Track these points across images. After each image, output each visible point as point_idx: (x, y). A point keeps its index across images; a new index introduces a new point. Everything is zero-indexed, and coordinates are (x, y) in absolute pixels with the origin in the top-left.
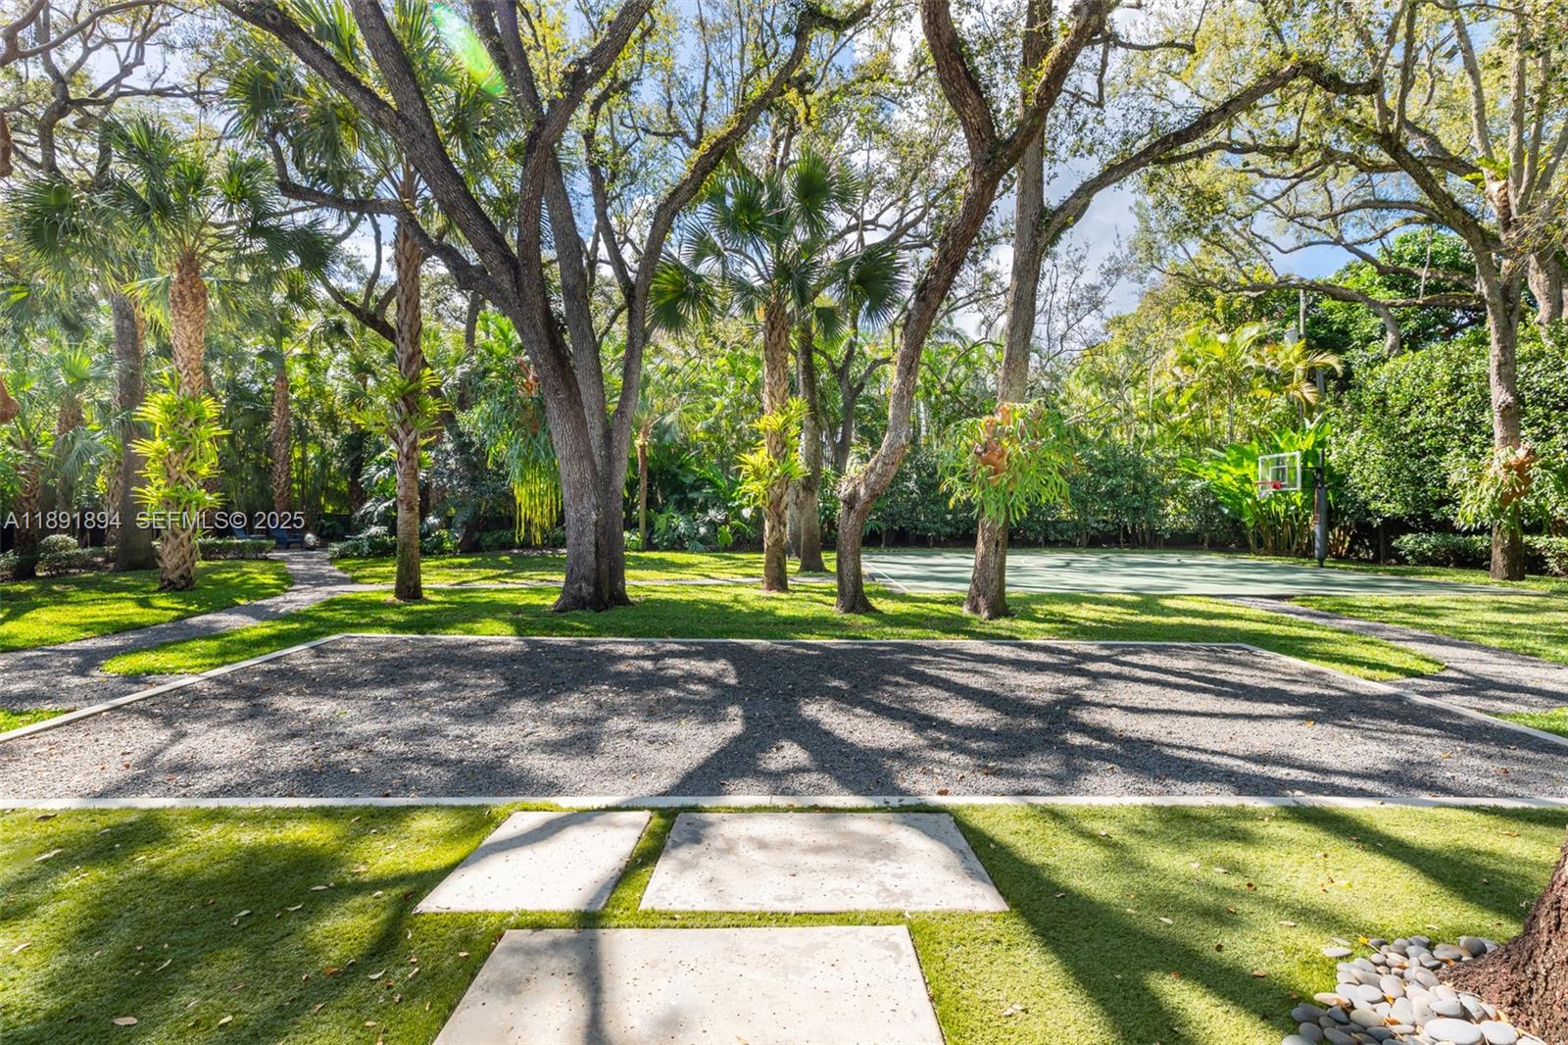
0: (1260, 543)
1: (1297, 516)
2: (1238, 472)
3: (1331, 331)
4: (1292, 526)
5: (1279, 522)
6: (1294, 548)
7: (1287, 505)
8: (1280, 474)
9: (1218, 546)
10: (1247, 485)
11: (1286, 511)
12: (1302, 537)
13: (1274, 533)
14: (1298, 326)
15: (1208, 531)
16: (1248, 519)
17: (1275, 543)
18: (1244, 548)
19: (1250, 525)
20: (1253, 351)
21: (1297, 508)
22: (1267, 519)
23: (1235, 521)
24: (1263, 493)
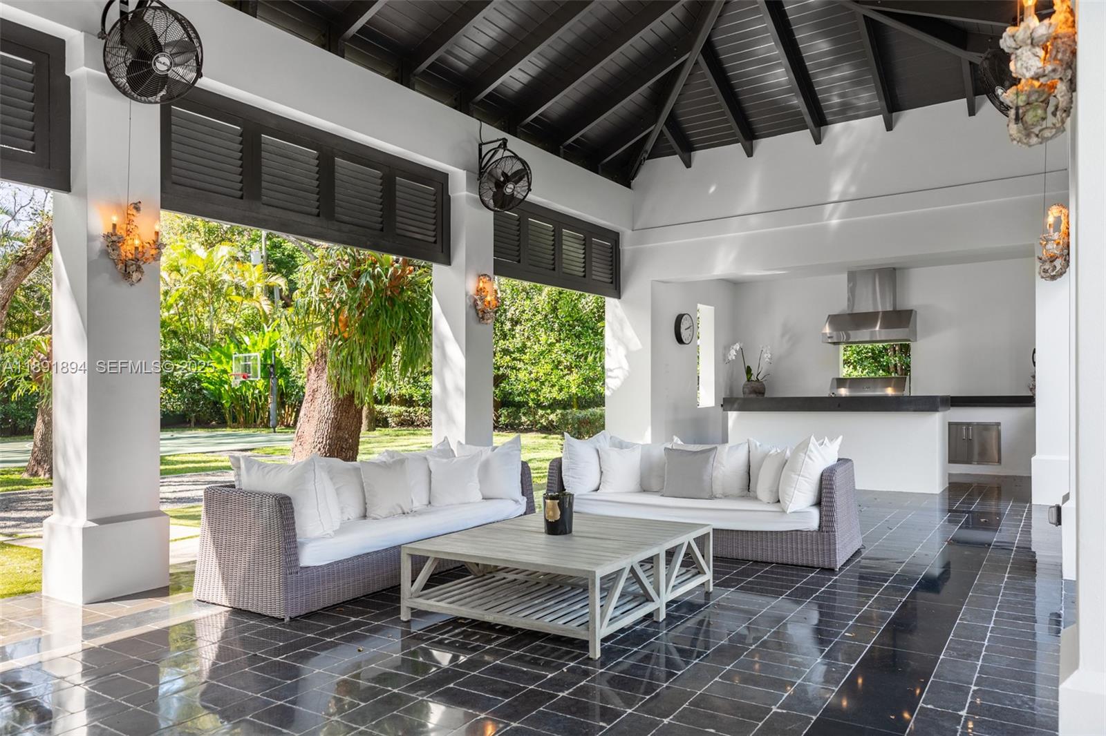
0: (235, 419)
1: (260, 397)
2: (219, 367)
3: (283, 254)
4: (257, 404)
5: (248, 402)
6: (259, 421)
7: (254, 390)
8: (246, 368)
9: (202, 423)
10: (225, 376)
11: (253, 394)
12: (264, 413)
13: (245, 411)
14: (261, 248)
15: (194, 411)
16: (226, 402)
17: (245, 419)
18: (223, 423)
19: (227, 405)
20: (228, 265)
21: (260, 392)
22: (240, 399)
23: (215, 403)
24: (236, 383)
